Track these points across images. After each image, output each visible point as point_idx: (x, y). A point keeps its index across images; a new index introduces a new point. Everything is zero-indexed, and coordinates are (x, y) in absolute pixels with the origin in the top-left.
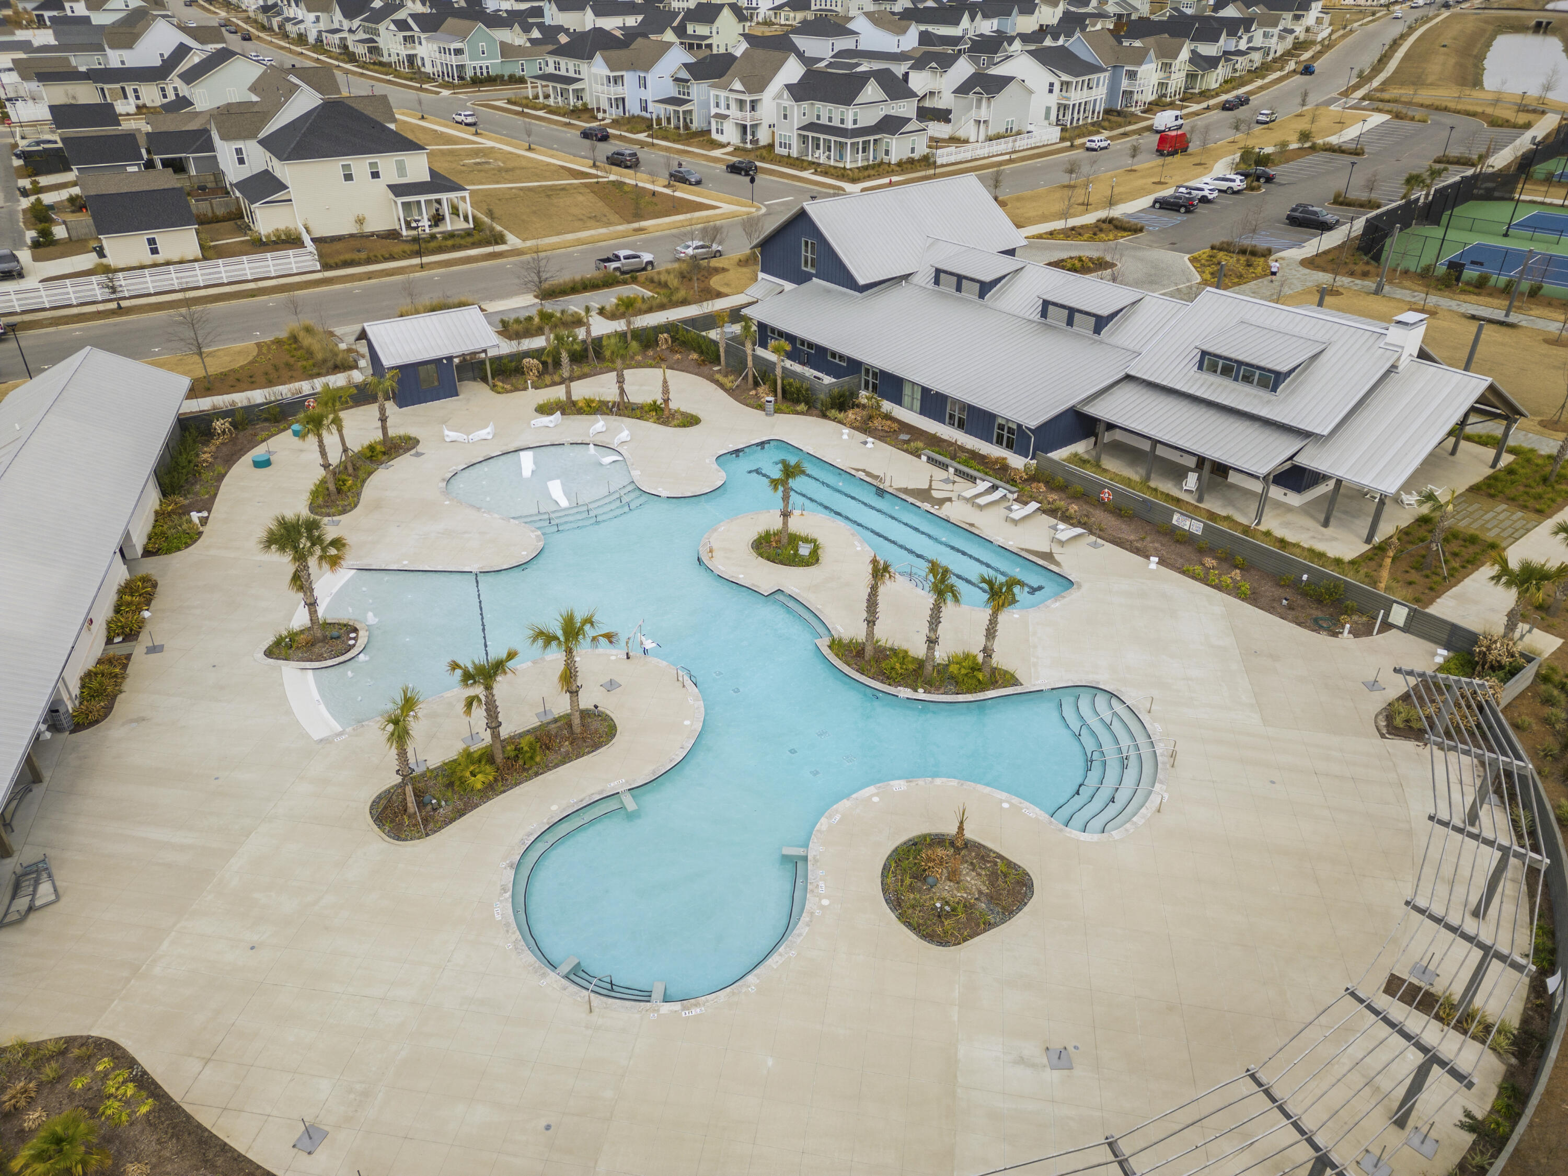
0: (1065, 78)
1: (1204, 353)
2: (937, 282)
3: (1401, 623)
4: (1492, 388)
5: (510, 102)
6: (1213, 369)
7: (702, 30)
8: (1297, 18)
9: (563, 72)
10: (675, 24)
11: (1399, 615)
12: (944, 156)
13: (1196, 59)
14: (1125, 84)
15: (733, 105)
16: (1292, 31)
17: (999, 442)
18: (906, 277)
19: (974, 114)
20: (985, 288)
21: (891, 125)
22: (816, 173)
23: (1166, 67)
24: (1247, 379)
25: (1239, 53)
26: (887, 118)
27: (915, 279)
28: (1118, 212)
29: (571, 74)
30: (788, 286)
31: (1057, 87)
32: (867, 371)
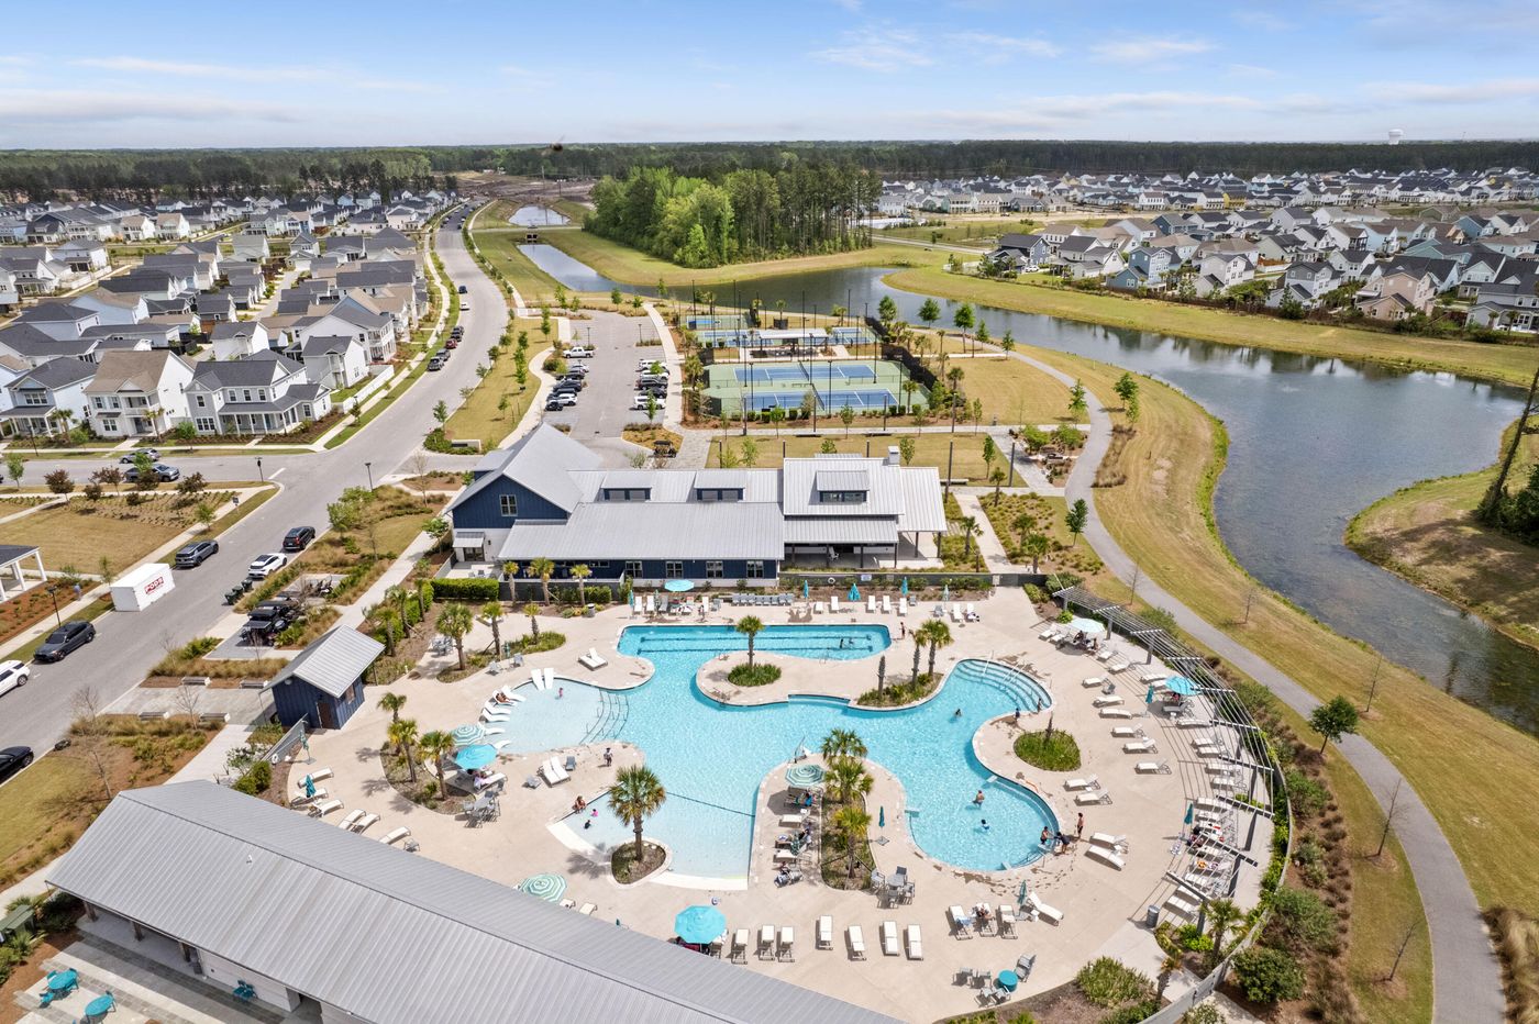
0: (371, 330)
1: (822, 492)
6: (828, 500)
11: (997, 580)
15: (122, 403)
17: (753, 576)
20: (647, 492)
21: (303, 392)
22: (259, 443)
26: (293, 387)
31: (366, 337)
32: (630, 566)
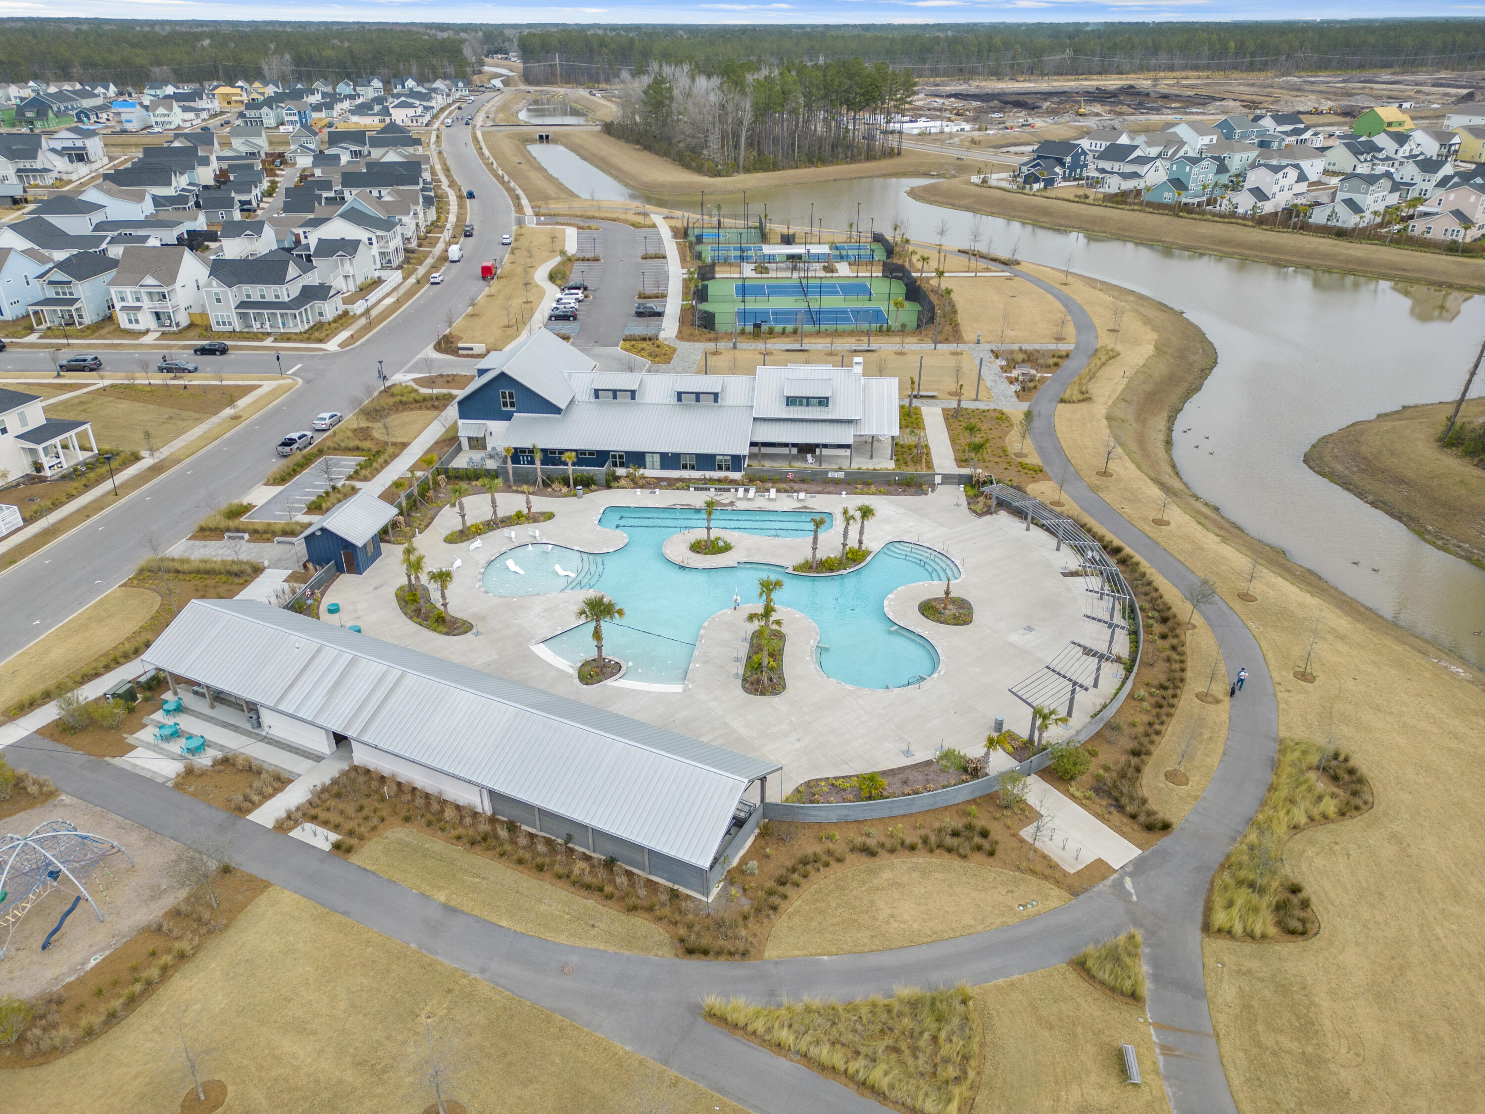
0: (379, 233)
1: (788, 398)
2: (597, 397)
3: (940, 482)
6: (794, 405)
11: (938, 479)
12: (359, 307)
15: (145, 298)
17: (720, 468)
19: (341, 272)
20: (633, 393)
22: (276, 340)
24: (812, 405)
31: (374, 241)
32: (614, 457)
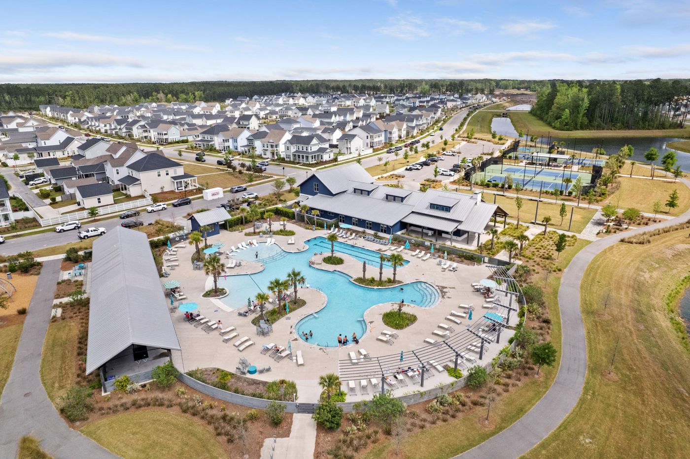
0: (371, 134)
1: (431, 204)
2: (355, 192)
3: (487, 261)
4: (498, 208)
5: (186, 149)
6: (434, 208)
7: (245, 123)
8: (435, 113)
9: (206, 139)
10: (236, 121)
11: (486, 260)
12: (340, 158)
13: (408, 127)
14: (389, 135)
15: (269, 146)
16: (434, 118)
17: (382, 231)
18: (345, 191)
20: (369, 193)
21: (322, 150)
23: (400, 130)
24: (443, 210)
25: (420, 125)
26: (320, 148)
27: (348, 192)
28: (395, 172)
29: (209, 139)
30: (310, 197)
31: (369, 137)
32: (341, 217)
